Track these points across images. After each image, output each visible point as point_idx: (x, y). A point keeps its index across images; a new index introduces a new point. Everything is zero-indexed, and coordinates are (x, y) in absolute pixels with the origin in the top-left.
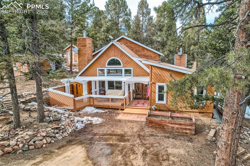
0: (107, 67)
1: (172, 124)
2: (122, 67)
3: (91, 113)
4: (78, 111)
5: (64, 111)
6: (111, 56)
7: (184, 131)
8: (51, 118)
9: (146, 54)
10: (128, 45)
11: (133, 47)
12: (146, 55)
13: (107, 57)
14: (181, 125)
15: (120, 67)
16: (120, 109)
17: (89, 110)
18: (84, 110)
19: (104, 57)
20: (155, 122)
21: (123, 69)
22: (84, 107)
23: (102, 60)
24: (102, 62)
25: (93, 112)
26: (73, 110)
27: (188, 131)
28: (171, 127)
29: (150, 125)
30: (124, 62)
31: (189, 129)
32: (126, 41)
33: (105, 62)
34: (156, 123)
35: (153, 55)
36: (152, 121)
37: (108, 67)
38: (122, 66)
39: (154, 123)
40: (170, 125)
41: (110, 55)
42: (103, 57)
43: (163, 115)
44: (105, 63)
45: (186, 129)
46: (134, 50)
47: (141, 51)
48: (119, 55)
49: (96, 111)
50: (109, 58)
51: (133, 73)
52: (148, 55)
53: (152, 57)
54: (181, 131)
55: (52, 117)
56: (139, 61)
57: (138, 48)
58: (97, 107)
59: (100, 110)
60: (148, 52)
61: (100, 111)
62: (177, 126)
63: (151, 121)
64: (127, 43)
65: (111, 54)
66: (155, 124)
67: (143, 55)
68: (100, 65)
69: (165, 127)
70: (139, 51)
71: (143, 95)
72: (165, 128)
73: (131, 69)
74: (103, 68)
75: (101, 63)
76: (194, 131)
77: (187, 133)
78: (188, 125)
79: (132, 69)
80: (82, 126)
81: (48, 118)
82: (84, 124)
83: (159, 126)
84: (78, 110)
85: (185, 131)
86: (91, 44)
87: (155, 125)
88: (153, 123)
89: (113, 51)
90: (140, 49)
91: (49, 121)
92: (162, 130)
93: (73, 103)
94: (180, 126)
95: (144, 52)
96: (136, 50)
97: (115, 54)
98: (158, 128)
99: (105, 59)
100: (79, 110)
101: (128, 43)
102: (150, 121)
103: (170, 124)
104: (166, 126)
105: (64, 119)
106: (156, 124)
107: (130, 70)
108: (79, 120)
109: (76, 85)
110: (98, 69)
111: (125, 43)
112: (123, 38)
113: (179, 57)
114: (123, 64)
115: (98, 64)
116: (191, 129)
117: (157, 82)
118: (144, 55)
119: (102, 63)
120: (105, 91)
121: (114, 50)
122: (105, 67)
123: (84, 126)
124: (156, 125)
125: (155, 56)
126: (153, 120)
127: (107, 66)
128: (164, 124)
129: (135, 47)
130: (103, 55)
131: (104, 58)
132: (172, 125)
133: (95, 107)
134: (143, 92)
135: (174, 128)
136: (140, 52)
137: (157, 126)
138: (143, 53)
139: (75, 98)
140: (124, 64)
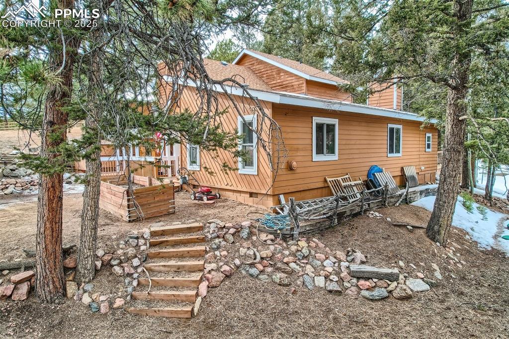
9: (284, 83)
10: (254, 67)
11: (262, 70)
32: (251, 60)
35: (296, 83)
46: (265, 76)
47: (276, 76)
52: (287, 84)
53: (295, 87)
57: (270, 71)
60: (286, 76)
64: (254, 64)
67: (278, 84)
70: (271, 77)
90: (274, 73)
95: (280, 78)
101: (256, 64)
104: (106, 197)
111: (251, 64)
112: (246, 55)
118: (280, 84)
125: (299, 85)
129: (266, 69)
136: (274, 79)
138: (279, 81)
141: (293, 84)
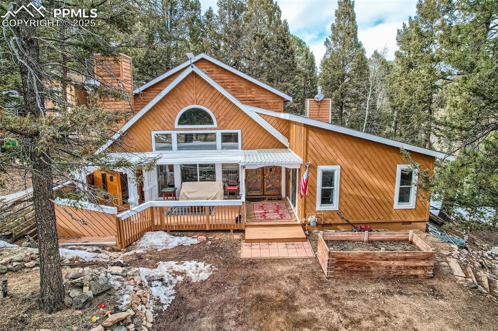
0: (177, 129)
1: (387, 260)
2: (215, 129)
3: (164, 248)
4: (128, 246)
5: (95, 254)
6: (188, 101)
7: (412, 272)
8: (86, 289)
11: (226, 81)
12: (256, 100)
13: (177, 104)
14: (406, 261)
15: (211, 129)
16: (232, 231)
17: (157, 240)
18: (142, 242)
19: (171, 105)
20: (350, 260)
21: (219, 134)
22: (140, 235)
23: (164, 112)
24: (163, 116)
25: (170, 245)
26: (115, 247)
27: (419, 272)
28: (386, 267)
29: (339, 268)
30: (219, 117)
31: (423, 267)
32: (208, 66)
33: (173, 117)
34: (351, 262)
35: (271, 101)
36: (343, 258)
37: (181, 129)
38: (215, 125)
39: (349, 262)
40: (383, 262)
41: (186, 99)
42: (167, 105)
43: (350, 238)
44: (171, 118)
45: (417, 267)
46: (229, 87)
47: (245, 90)
48: (208, 100)
49: (175, 241)
50: (182, 106)
51: (242, 141)
52: (260, 100)
53: (270, 104)
54: (405, 272)
55: (88, 288)
56: (257, 113)
57: (238, 84)
58: (171, 231)
59: (184, 238)
60: (260, 92)
61: (188, 241)
62: (397, 263)
63: (340, 259)
64: (212, 71)
65: (188, 97)
66: (350, 264)
68: (159, 123)
69: (372, 269)
70: (239, 90)
71: (265, 190)
72: (372, 272)
73: (237, 133)
74: (168, 130)
75: (161, 119)
76: (431, 269)
77: (416, 276)
78: (420, 258)
79: (239, 132)
80: (168, 293)
81: (75, 293)
82: (171, 287)
83: (359, 267)
84: (128, 244)
85: (414, 272)
86: (129, 70)
87: (349, 266)
88: (346, 262)
89: (192, 90)
90: (242, 87)
91: (83, 301)
92: (365, 276)
93: (115, 228)
94: (403, 262)
95: (251, 93)
96: (233, 88)
97: (197, 96)
98: (357, 272)
99: (171, 110)
100: (130, 245)
101: (215, 72)
102: (338, 258)
103: (384, 260)
104: (374, 265)
105: (118, 284)
106: (353, 264)
107: (236, 135)
108: (151, 276)
109: (101, 178)
110: (153, 133)
112: (203, 59)
113: (316, 104)
114: (219, 120)
115: (154, 122)
116: (426, 267)
117: (319, 163)
118: (252, 99)
119: (165, 119)
120: (173, 186)
121: (194, 88)
122: (174, 129)
123: (173, 292)
124: (353, 266)
125: (275, 103)
126: (346, 256)
127: (176, 126)
128: (371, 263)
129: (231, 81)
130: (168, 101)
131: (169, 107)
132: (387, 262)
133: (166, 231)
134: (265, 184)
135: (390, 267)
136: (242, 92)
137: (355, 269)
138: (249, 96)
139: (119, 216)
140: (221, 121)
141: (267, 101)
